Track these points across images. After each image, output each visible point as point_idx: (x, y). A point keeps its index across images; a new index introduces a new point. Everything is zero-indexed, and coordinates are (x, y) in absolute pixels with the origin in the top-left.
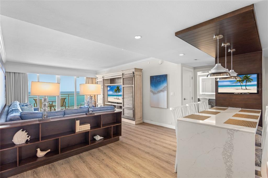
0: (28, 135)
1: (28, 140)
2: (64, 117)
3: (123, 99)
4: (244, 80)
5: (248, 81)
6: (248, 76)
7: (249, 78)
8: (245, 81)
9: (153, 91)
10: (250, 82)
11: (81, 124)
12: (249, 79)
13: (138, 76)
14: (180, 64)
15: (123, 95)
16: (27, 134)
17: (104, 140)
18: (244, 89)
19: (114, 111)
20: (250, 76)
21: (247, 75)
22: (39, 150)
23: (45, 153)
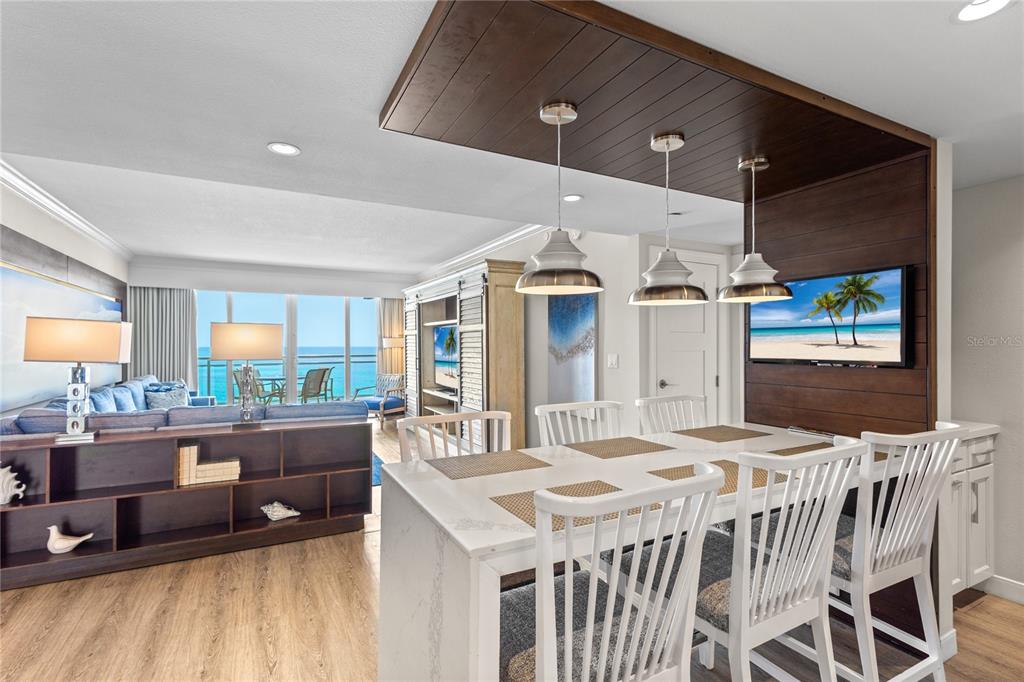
0: (19, 482)
1: (18, 495)
2: (155, 431)
3: (461, 378)
4: (846, 302)
5: (864, 307)
6: (865, 277)
7: (868, 288)
8: (851, 304)
9: (557, 348)
10: (871, 310)
11: (203, 458)
12: (869, 293)
13: (503, 289)
14: (637, 235)
15: (461, 363)
16: (16, 478)
17: (299, 521)
18: (848, 346)
19: (365, 419)
20: (870, 280)
21: (858, 276)
22: (54, 530)
23: (74, 542)
